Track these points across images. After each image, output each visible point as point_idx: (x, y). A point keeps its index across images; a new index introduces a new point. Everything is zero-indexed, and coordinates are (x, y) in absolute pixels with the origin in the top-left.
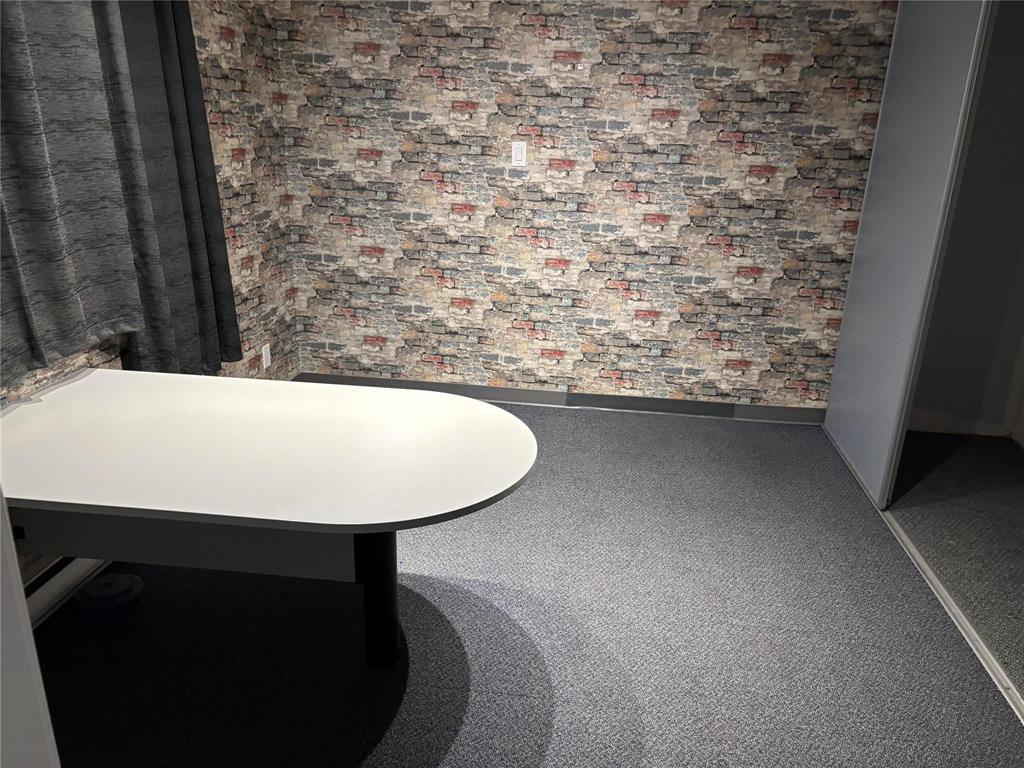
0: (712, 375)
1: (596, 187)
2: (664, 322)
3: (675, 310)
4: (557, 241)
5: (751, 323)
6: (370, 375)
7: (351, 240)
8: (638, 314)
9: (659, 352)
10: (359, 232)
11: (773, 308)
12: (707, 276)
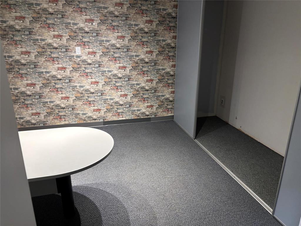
0: (144, 110)
1: (104, 59)
2: (129, 97)
3: (131, 93)
4: (94, 76)
5: (152, 95)
6: (36, 126)
7: (22, 82)
8: (121, 96)
9: (128, 106)
10: (25, 79)
11: (157, 90)
12: (139, 83)
